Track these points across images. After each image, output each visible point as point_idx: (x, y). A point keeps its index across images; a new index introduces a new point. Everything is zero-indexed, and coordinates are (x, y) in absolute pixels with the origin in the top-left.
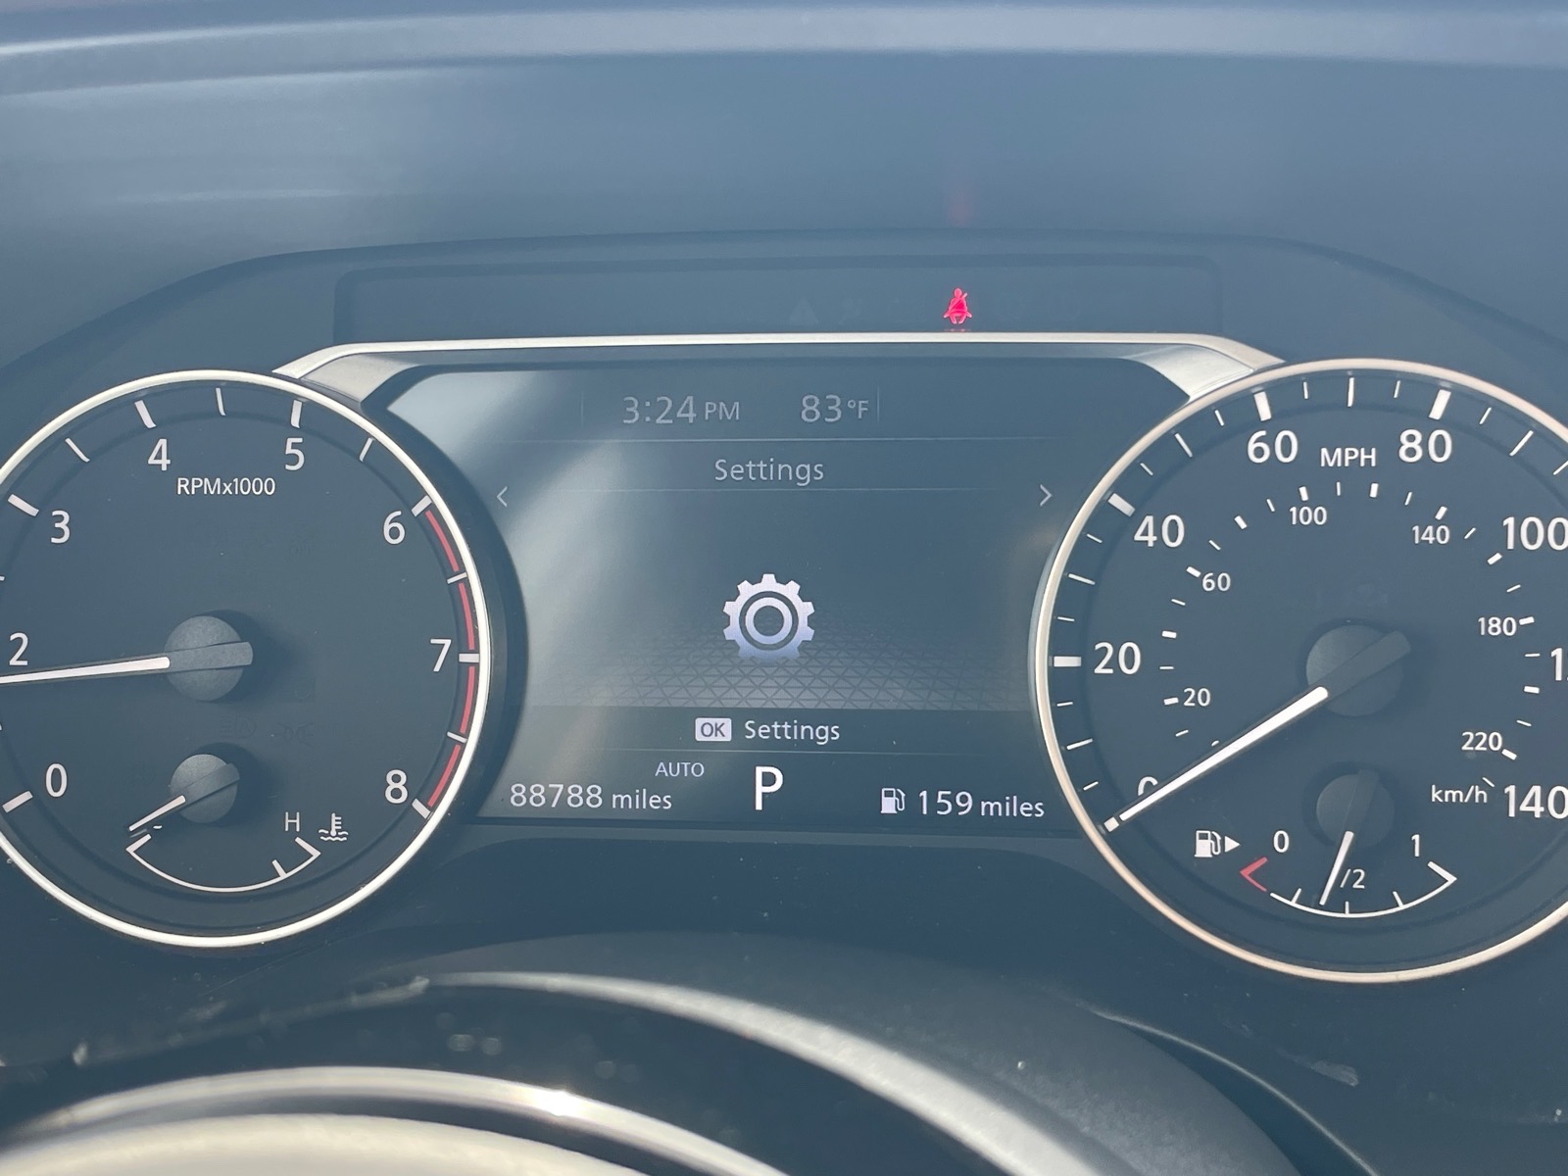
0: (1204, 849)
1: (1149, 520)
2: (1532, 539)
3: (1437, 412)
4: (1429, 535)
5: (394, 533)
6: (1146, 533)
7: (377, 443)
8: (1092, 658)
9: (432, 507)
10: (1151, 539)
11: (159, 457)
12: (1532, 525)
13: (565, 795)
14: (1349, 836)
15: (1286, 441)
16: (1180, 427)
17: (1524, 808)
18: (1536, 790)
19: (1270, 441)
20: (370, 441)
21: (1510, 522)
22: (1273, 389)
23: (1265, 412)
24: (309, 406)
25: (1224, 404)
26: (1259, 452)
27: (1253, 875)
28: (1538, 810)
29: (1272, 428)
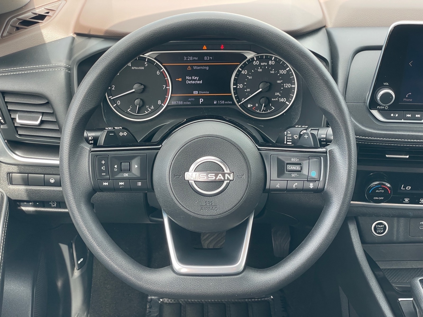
0: (249, 106)
1: (243, 71)
2: (282, 72)
3: (273, 59)
4: (272, 72)
5: (158, 73)
6: (243, 72)
7: (157, 63)
8: (237, 86)
9: (164, 70)
10: (243, 73)
11: (130, 64)
12: (282, 71)
13: (178, 103)
14: (264, 104)
15: (257, 62)
16: (247, 61)
17: (281, 101)
18: (282, 99)
19: (256, 62)
20: (156, 63)
21: (280, 71)
22: (256, 57)
23: (255, 59)
24: (148, 59)
25: (251, 59)
26: (255, 63)
27: (254, 109)
28: (282, 101)
29: (256, 61)
